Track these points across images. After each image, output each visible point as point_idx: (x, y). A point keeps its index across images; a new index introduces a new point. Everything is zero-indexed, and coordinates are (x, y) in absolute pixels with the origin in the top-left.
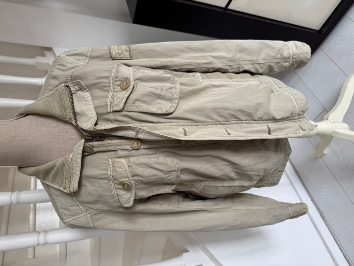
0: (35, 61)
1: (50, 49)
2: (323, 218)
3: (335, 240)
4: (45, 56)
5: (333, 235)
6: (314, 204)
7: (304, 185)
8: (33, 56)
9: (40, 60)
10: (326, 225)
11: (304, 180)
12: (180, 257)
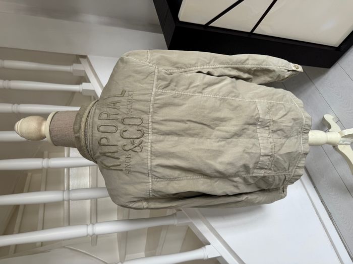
0: (72, 69)
1: (85, 57)
2: (331, 219)
3: (341, 238)
4: (80, 63)
5: (339, 234)
6: (323, 205)
7: (315, 187)
8: (70, 64)
9: (76, 67)
10: (334, 224)
11: (315, 183)
12: (203, 248)
